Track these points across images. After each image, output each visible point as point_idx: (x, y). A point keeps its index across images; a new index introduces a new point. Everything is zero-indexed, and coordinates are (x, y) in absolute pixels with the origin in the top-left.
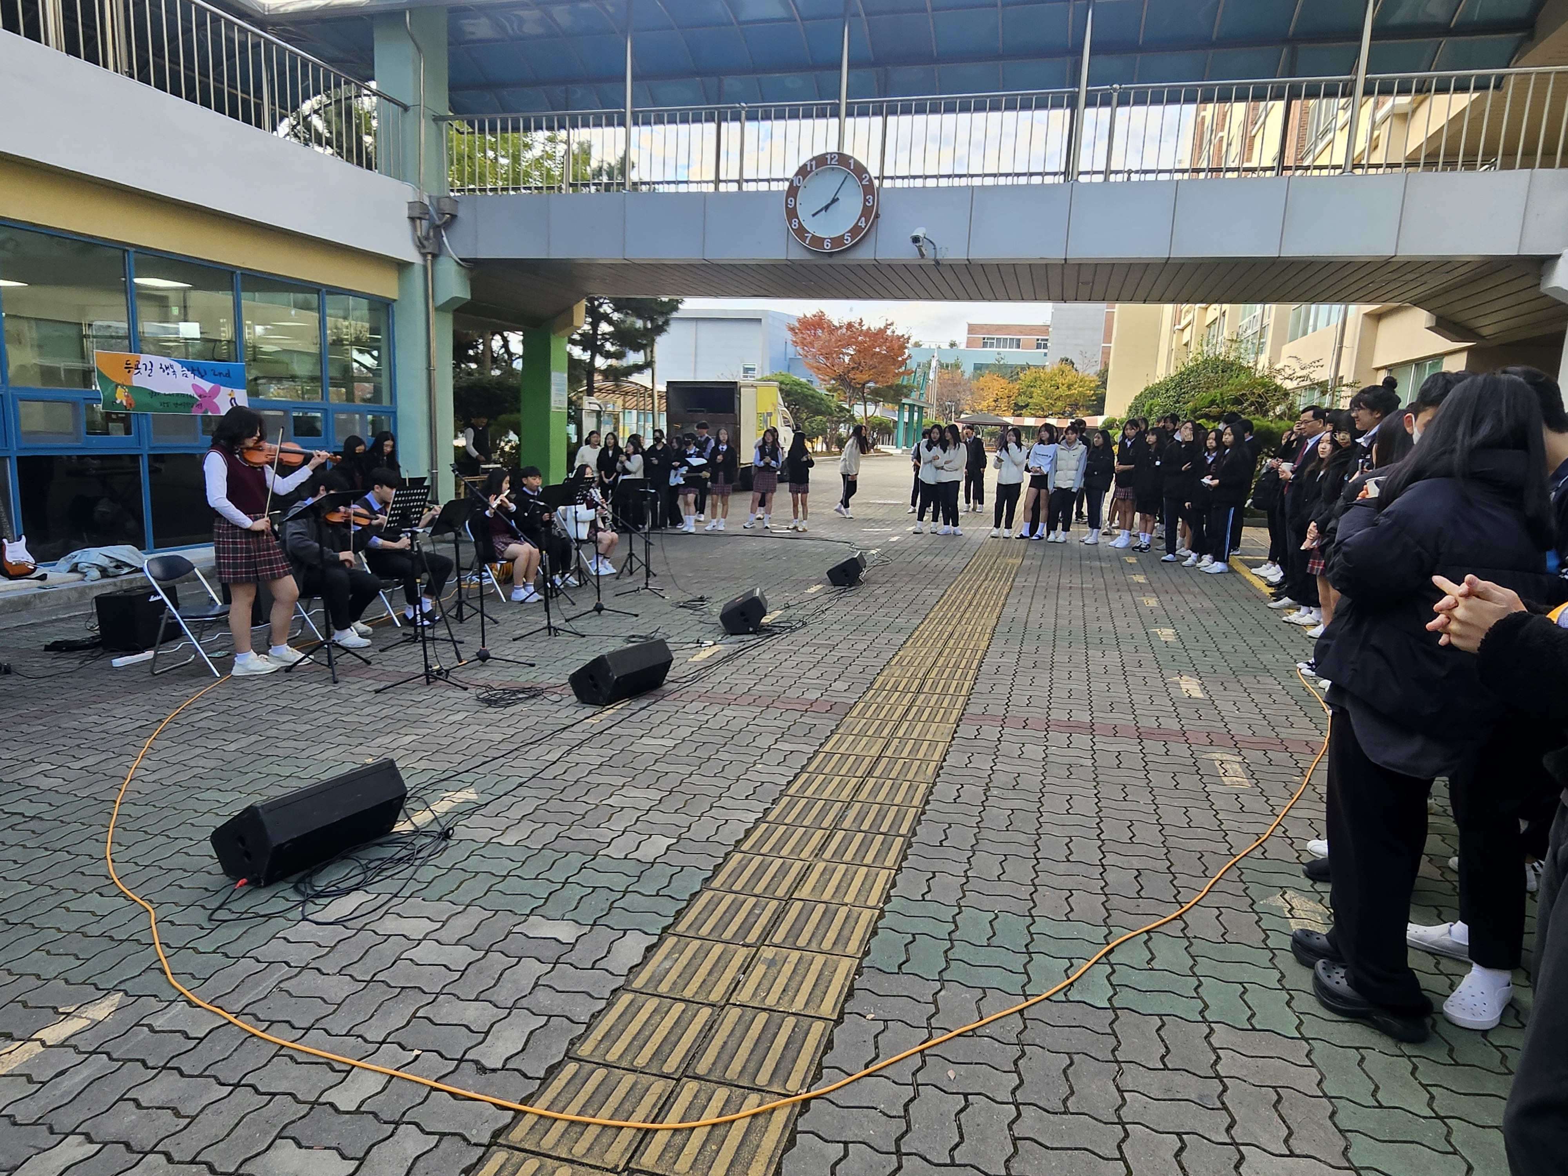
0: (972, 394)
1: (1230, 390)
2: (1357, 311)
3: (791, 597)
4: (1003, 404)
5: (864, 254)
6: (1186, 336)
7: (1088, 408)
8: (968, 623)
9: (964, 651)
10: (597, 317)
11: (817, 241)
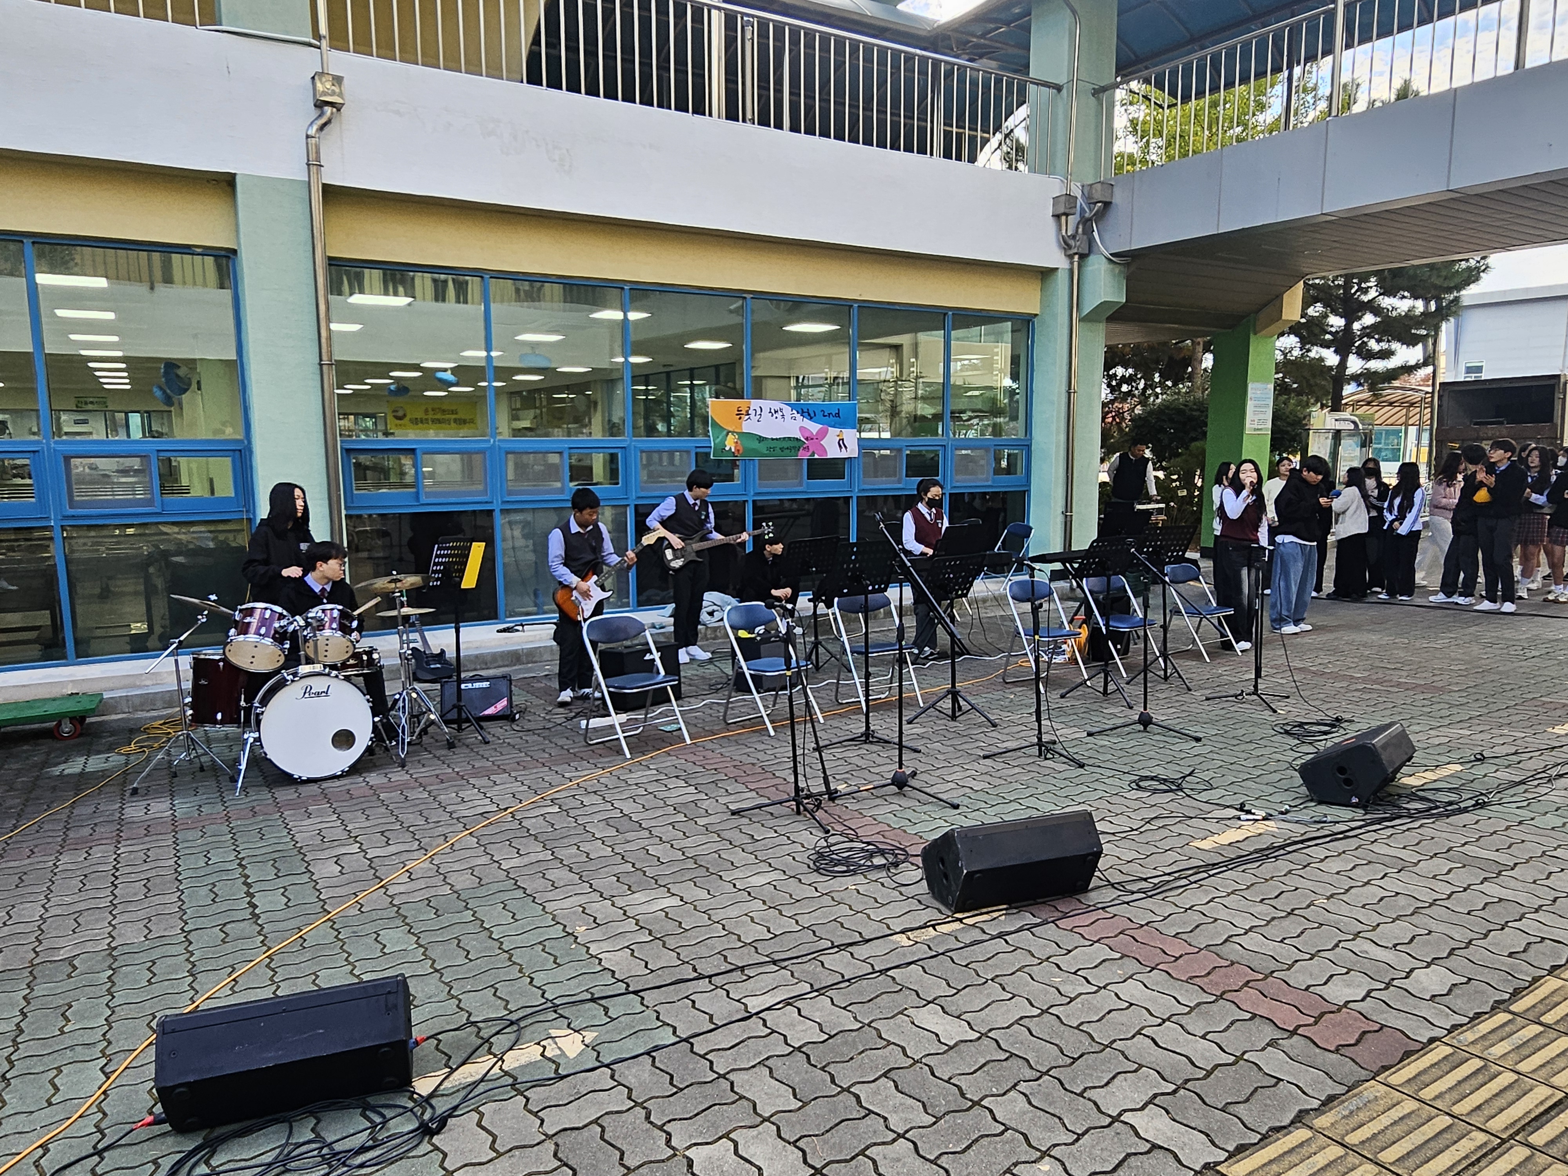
3: (1501, 740)
10: (1355, 307)
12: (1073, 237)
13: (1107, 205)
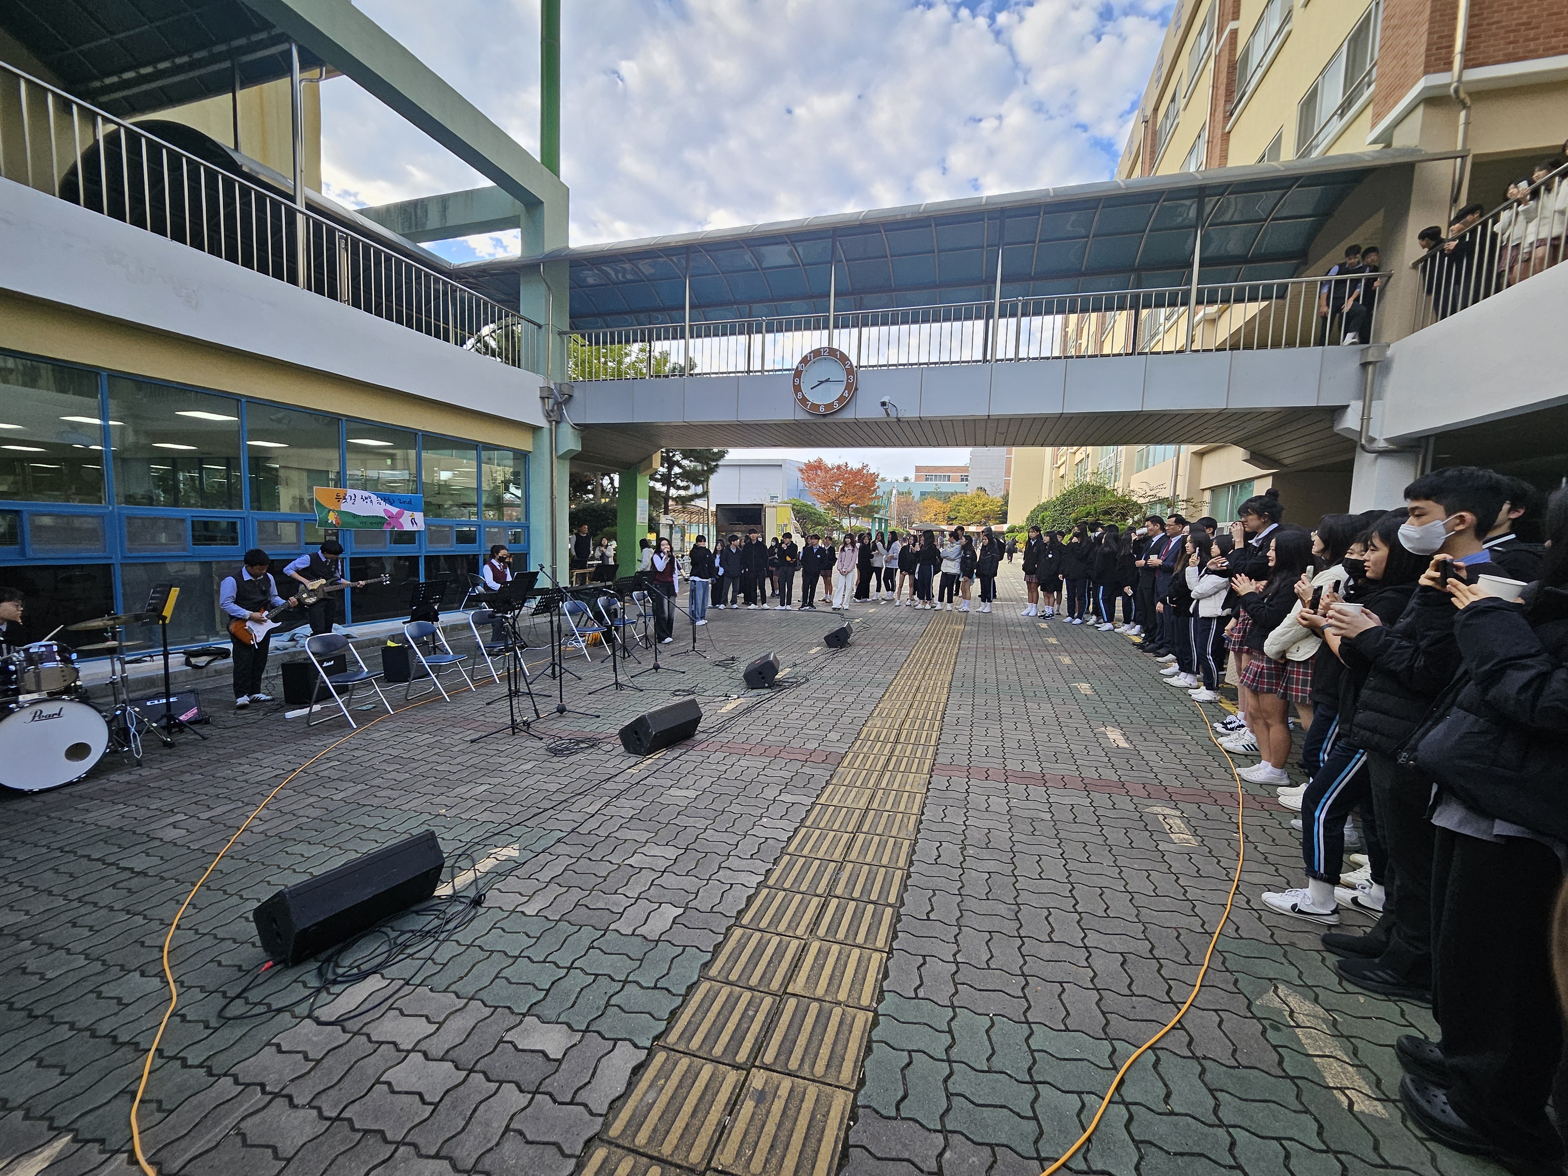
0: (920, 511)
1: (1102, 504)
2: (1187, 450)
3: (797, 657)
4: (941, 516)
5: (848, 415)
6: (1062, 471)
7: (996, 519)
8: (930, 678)
9: (930, 702)
10: (671, 463)
11: (816, 406)
12: (552, 411)
13: (571, 396)
